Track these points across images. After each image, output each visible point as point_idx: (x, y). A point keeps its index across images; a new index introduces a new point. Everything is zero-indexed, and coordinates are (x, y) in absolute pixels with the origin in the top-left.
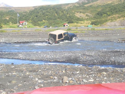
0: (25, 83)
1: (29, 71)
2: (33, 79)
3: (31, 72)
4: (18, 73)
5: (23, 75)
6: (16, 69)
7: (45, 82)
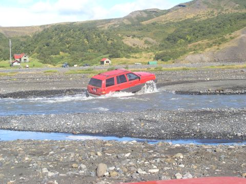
0: (21, 178)
1: (29, 154)
2: (37, 170)
3: (34, 155)
4: (8, 159)
5: (17, 162)
6: (5, 151)
7: (61, 175)
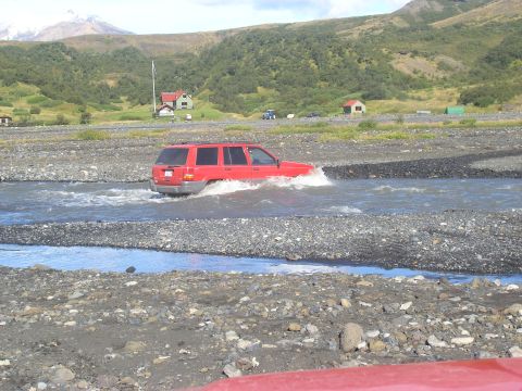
0: (182, 351)
1: (199, 302)
2: (215, 336)
3: (208, 304)
4: (154, 311)
5: (172, 317)
6: (146, 294)
7: (266, 346)
